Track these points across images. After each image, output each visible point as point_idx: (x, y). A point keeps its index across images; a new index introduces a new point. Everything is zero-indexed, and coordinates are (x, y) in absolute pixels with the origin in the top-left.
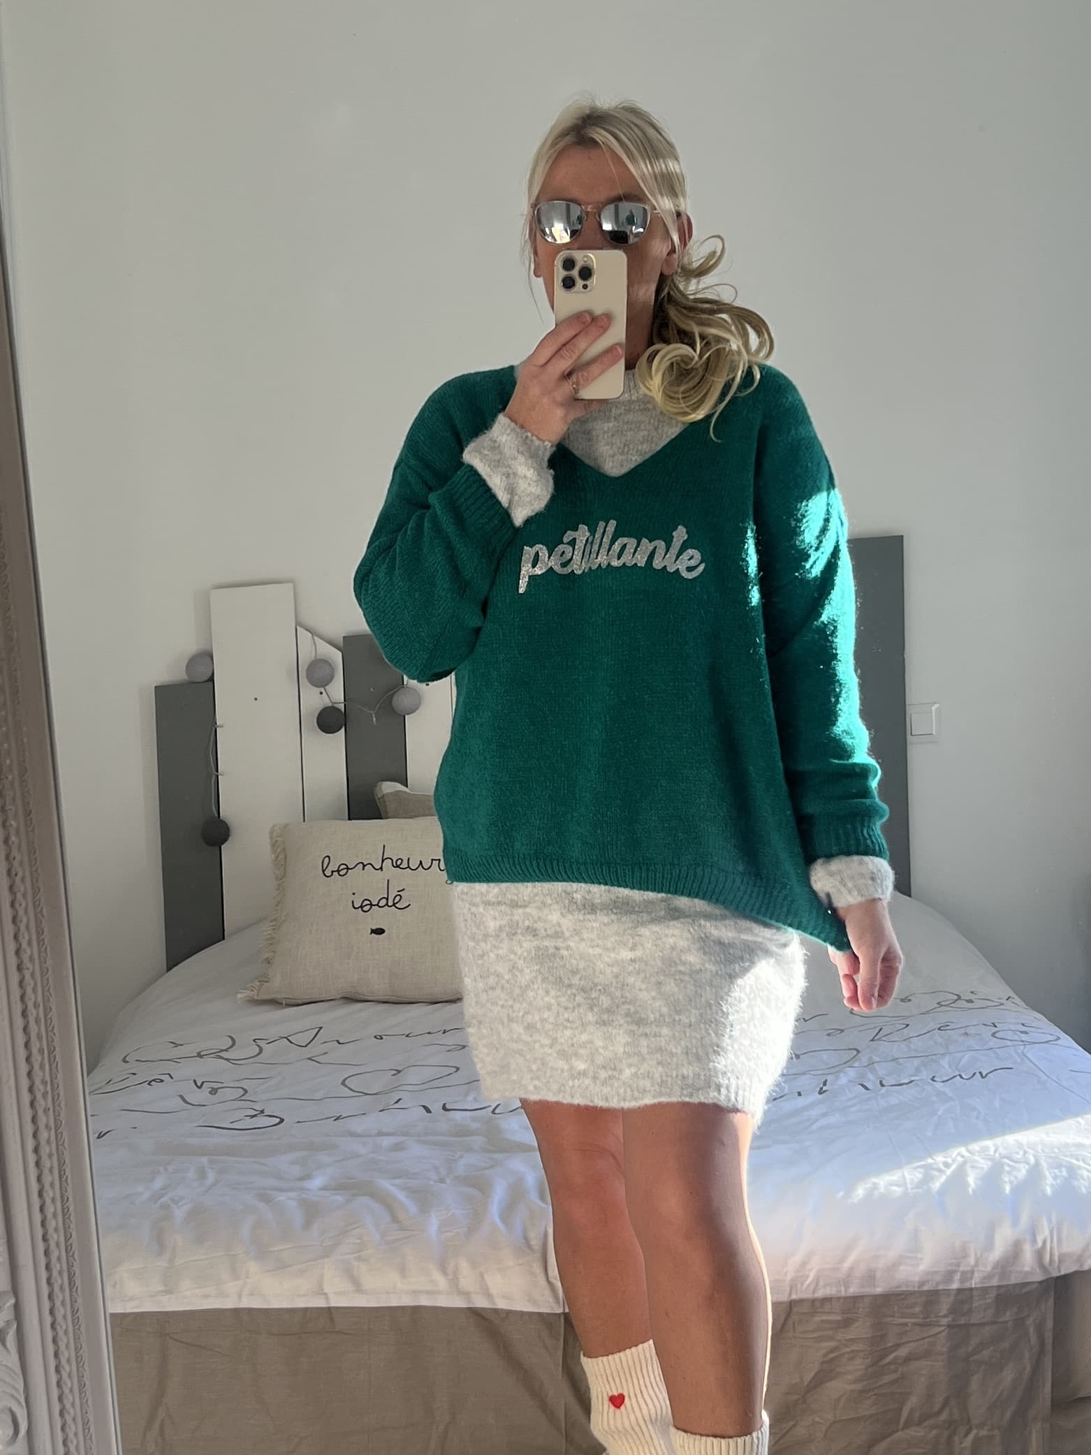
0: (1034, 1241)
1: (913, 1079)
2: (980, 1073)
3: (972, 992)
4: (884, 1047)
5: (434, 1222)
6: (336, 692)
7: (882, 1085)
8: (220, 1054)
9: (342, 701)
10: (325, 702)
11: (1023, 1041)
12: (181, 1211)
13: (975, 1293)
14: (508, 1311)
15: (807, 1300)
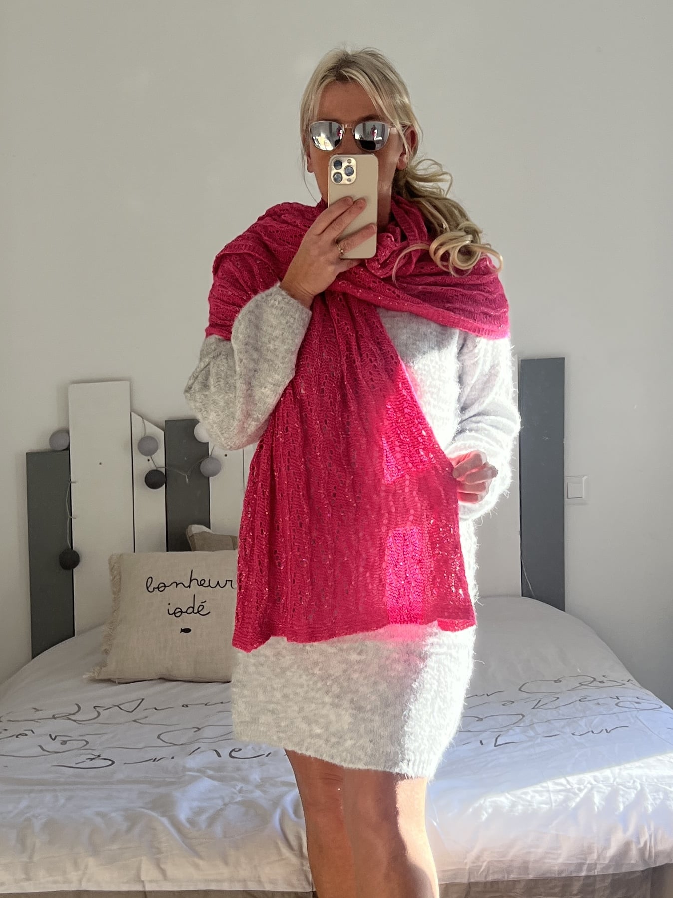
0: (638, 842)
1: (559, 733)
2: (606, 730)
3: (603, 676)
4: (542, 712)
6: (159, 460)
8: (69, 717)
9: (164, 466)
10: (150, 466)
11: (636, 708)
12: (39, 823)
13: (597, 878)
14: (273, 892)
15: (481, 882)
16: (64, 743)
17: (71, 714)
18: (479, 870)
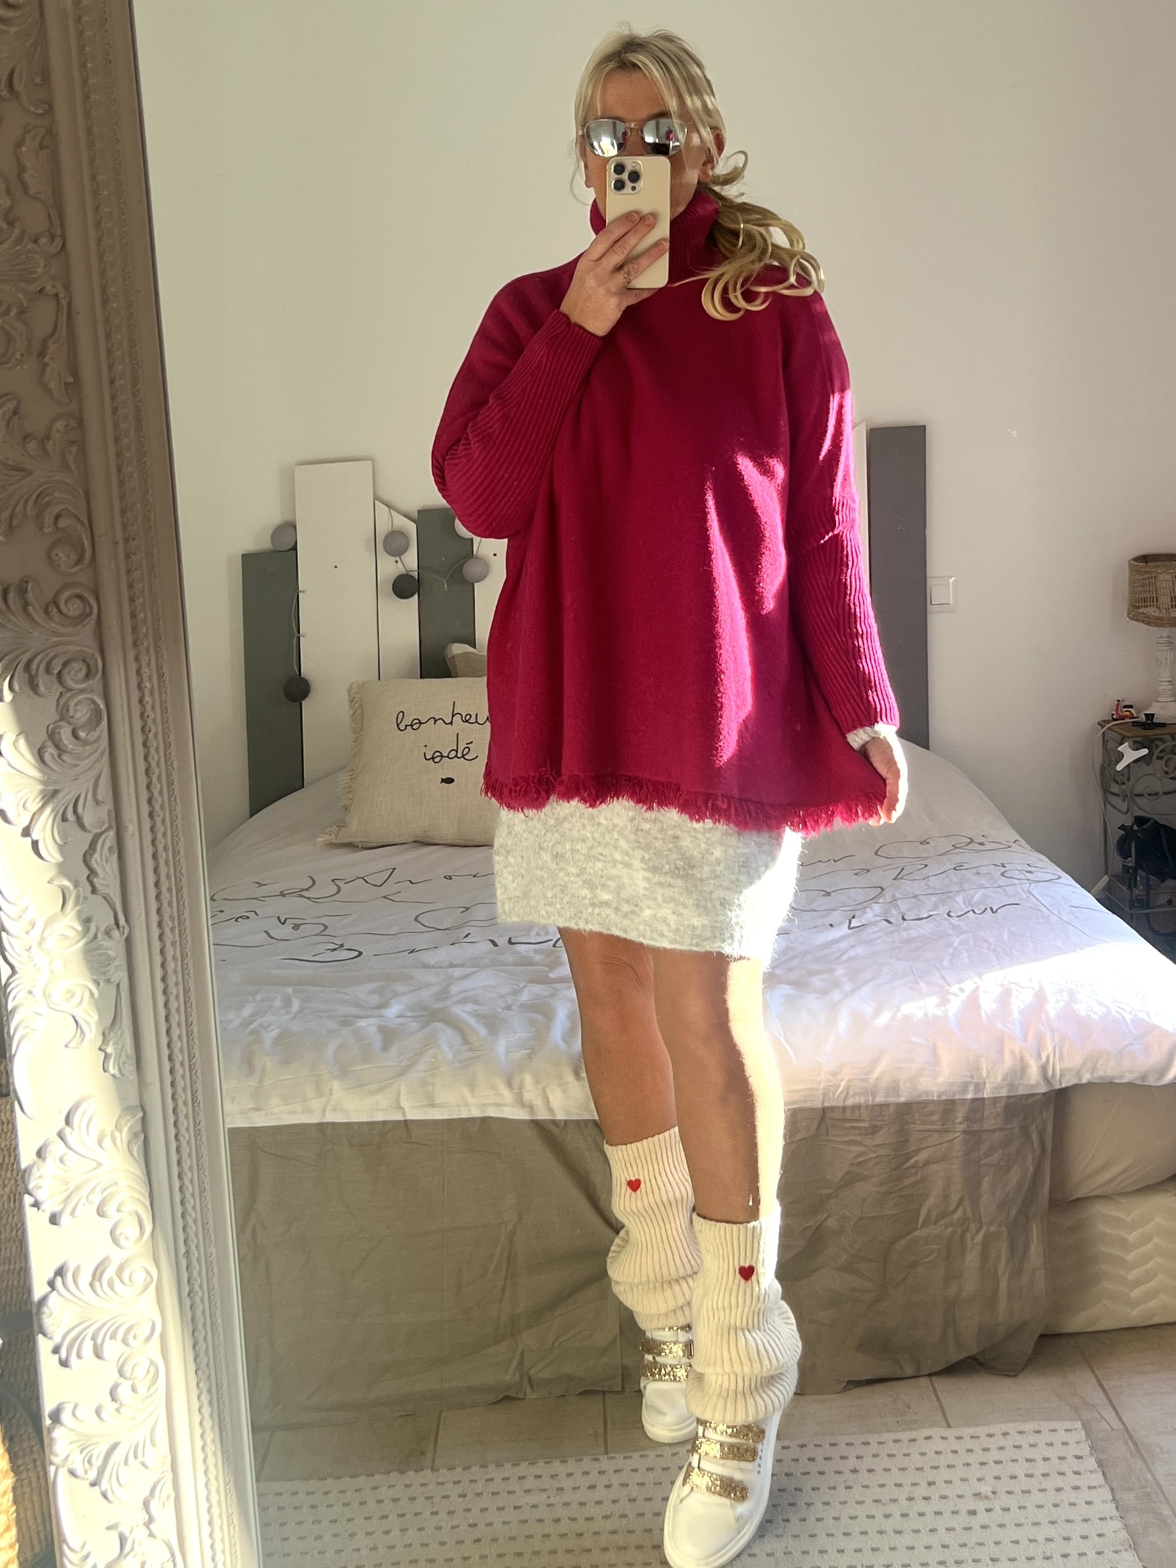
0: (1039, 1057)
1: (931, 913)
2: (991, 908)
3: (983, 837)
4: (909, 887)
5: (501, 1045)
6: (410, 561)
7: (904, 919)
8: (301, 893)
9: (416, 568)
10: (400, 569)
11: (1028, 880)
12: (270, 1035)
13: (987, 1102)
14: (566, 1122)
15: (839, 1108)
16: (296, 927)
17: (303, 890)
18: (836, 1090)
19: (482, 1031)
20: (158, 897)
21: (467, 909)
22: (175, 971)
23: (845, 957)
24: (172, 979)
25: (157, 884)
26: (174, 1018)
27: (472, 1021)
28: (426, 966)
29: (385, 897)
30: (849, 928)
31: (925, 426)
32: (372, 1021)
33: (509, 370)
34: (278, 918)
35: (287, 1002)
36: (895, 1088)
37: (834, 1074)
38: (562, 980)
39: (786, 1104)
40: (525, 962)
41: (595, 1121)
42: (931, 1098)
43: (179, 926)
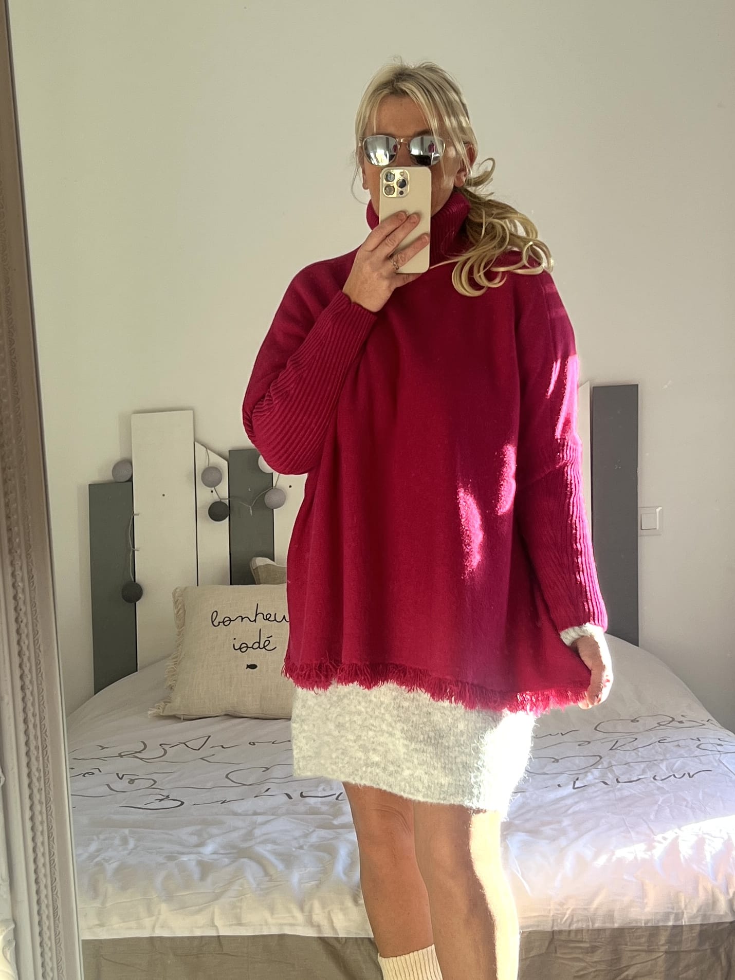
0: (728, 893)
1: (640, 777)
2: (689, 774)
3: (682, 716)
4: (619, 754)
5: (295, 877)
6: (223, 491)
7: (618, 782)
8: (135, 755)
9: (228, 498)
10: (215, 498)
11: (719, 751)
12: (111, 867)
13: (684, 928)
14: (346, 939)
15: (565, 931)
16: (132, 781)
17: (137, 752)
18: (563, 918)
19: (281, 866)
20: (27, 754)
21: (268, 769)
22: (41, 813)
23: (570, 811)
24: (38, 818)
25: (27, 743)
26: (40, 850)
27: (272, 858)
28: (235, 814)
29: (201, 759)
30: (574, 788)
31: (637, 385)
32: (193, 857)
33: (303, 339)
34: (117, 774)
35: (125, 841)
36: (610, 916)
37: (562, 904)
38: (344, 826)
39: (522, 928)
40: (314, 811)
41: (369, 939)
42: (639, 924)
43: (44, 777)
